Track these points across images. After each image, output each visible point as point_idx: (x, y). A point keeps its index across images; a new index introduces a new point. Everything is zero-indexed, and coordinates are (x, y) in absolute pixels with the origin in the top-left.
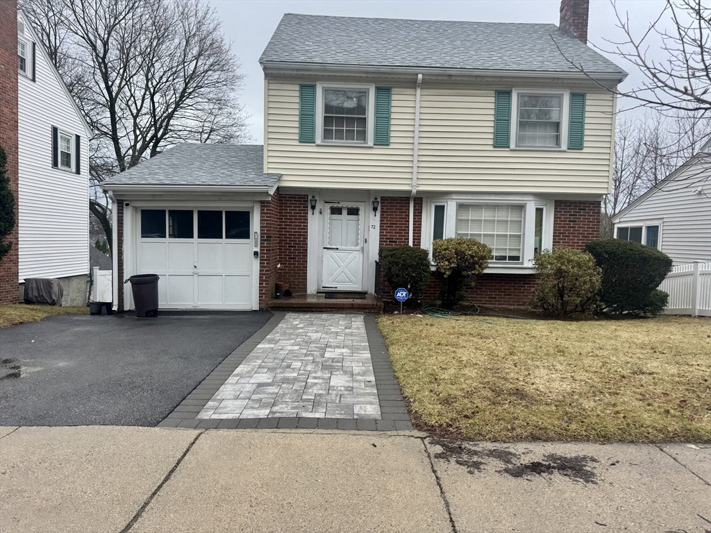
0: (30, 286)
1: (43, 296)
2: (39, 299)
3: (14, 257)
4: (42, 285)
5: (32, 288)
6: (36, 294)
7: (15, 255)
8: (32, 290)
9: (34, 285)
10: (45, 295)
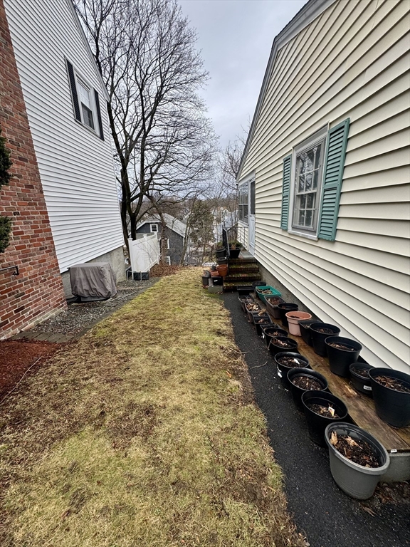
0: (77, 277)
1: (95, 289)
2: (91, 293)
3: (46, 242)
4: (92, 275)
5: (80, 279)
6: (86, 287)
7: (48, 239)
8: (81, 282)
9: (82, 276)
10: (97, 288)
